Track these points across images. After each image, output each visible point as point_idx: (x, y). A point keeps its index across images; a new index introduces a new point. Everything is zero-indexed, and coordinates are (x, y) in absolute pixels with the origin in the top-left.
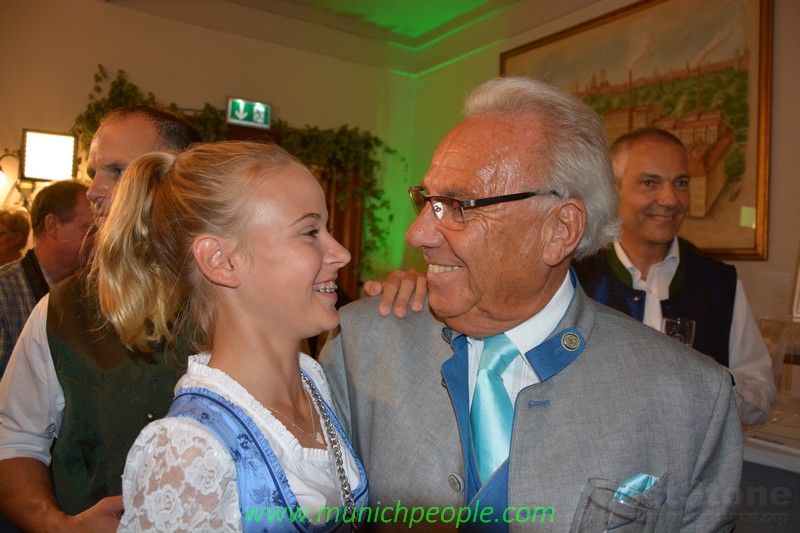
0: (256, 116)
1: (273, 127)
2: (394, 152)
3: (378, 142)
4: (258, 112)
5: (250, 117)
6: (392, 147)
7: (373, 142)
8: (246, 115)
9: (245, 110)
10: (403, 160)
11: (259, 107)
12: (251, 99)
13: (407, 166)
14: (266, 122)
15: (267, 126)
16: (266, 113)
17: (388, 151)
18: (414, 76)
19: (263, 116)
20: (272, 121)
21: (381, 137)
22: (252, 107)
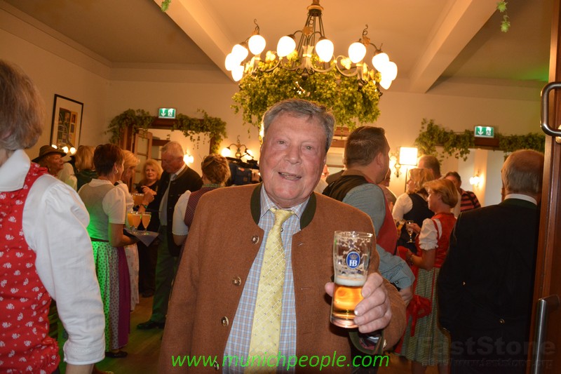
0: (487, 133)
1: (495, 136)
4: (488, 131)
5: (484, 134)
8: (482, 133)
9: (482, 131)
11: (489, 129)
12: (484, 125)
14: (492, 135)
15: (492, 137)
16: (492, 131)
19: (490, 132)
20: (495, 134)
22: (485, 129)
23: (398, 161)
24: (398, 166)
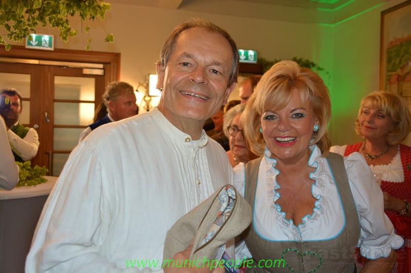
0: (250, 57)
1: (258, 61)
2: (322, 69)
3: (313, 65)
4: (251, 55)
5: (247, 58)
6: (321, 67)
7: (311, 65)
8: (245, 57)
9: (244, 55)
10: (328, 73)
11: (251, 53)
12: (246, 49)
13: (330, 76)
14: (255, 60)
15: (255, 62)
16: (255, 55)
17: (319, 69)
18: (333, 26)
19: (253, 57)
20: (258, 59)
21: (315, 62)
22: (248, 53)
23: (147, 92)
24: (147, 98)
